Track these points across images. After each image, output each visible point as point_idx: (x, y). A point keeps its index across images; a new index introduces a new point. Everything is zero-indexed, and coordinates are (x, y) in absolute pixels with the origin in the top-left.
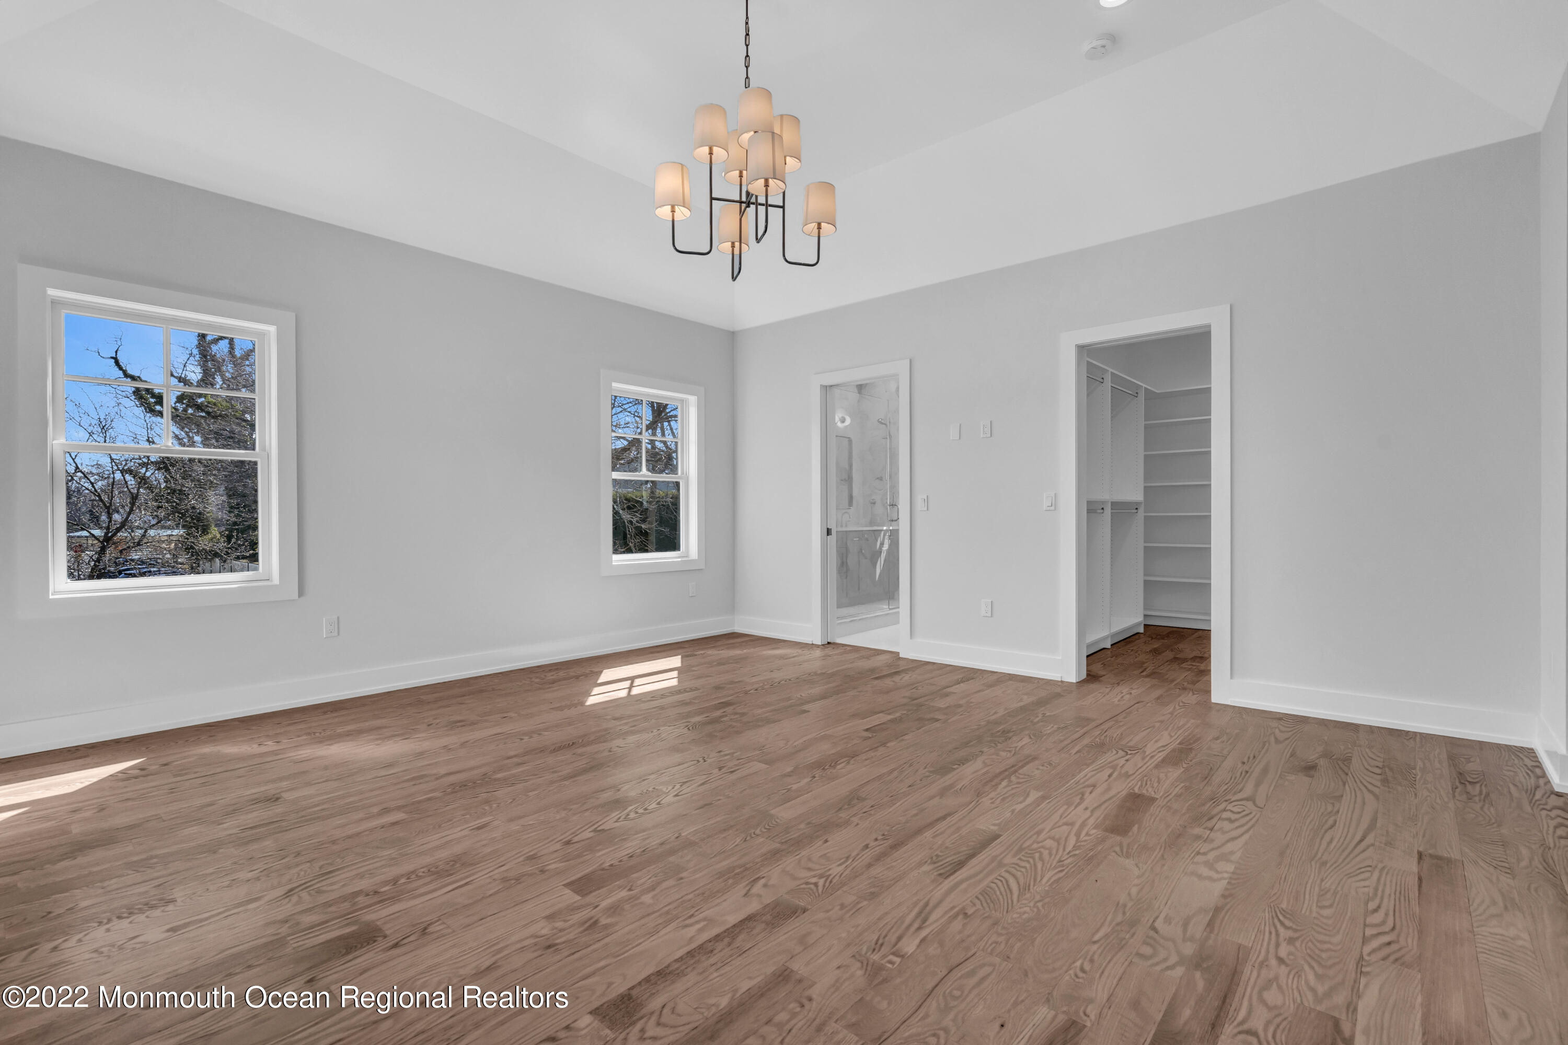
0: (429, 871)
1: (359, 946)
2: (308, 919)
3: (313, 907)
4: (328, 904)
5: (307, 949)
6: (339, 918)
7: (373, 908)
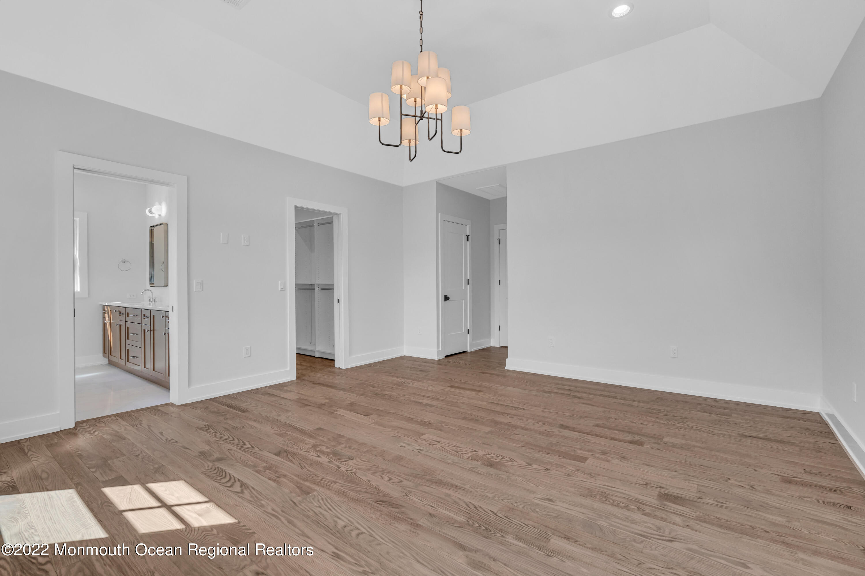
0: (606, 500)
1: (672, 496)
2: (677, 519)
3: (670, 523)
4: (663, 520)
5: (691, 509)
6: (666, 510)
7: (649, 504)
